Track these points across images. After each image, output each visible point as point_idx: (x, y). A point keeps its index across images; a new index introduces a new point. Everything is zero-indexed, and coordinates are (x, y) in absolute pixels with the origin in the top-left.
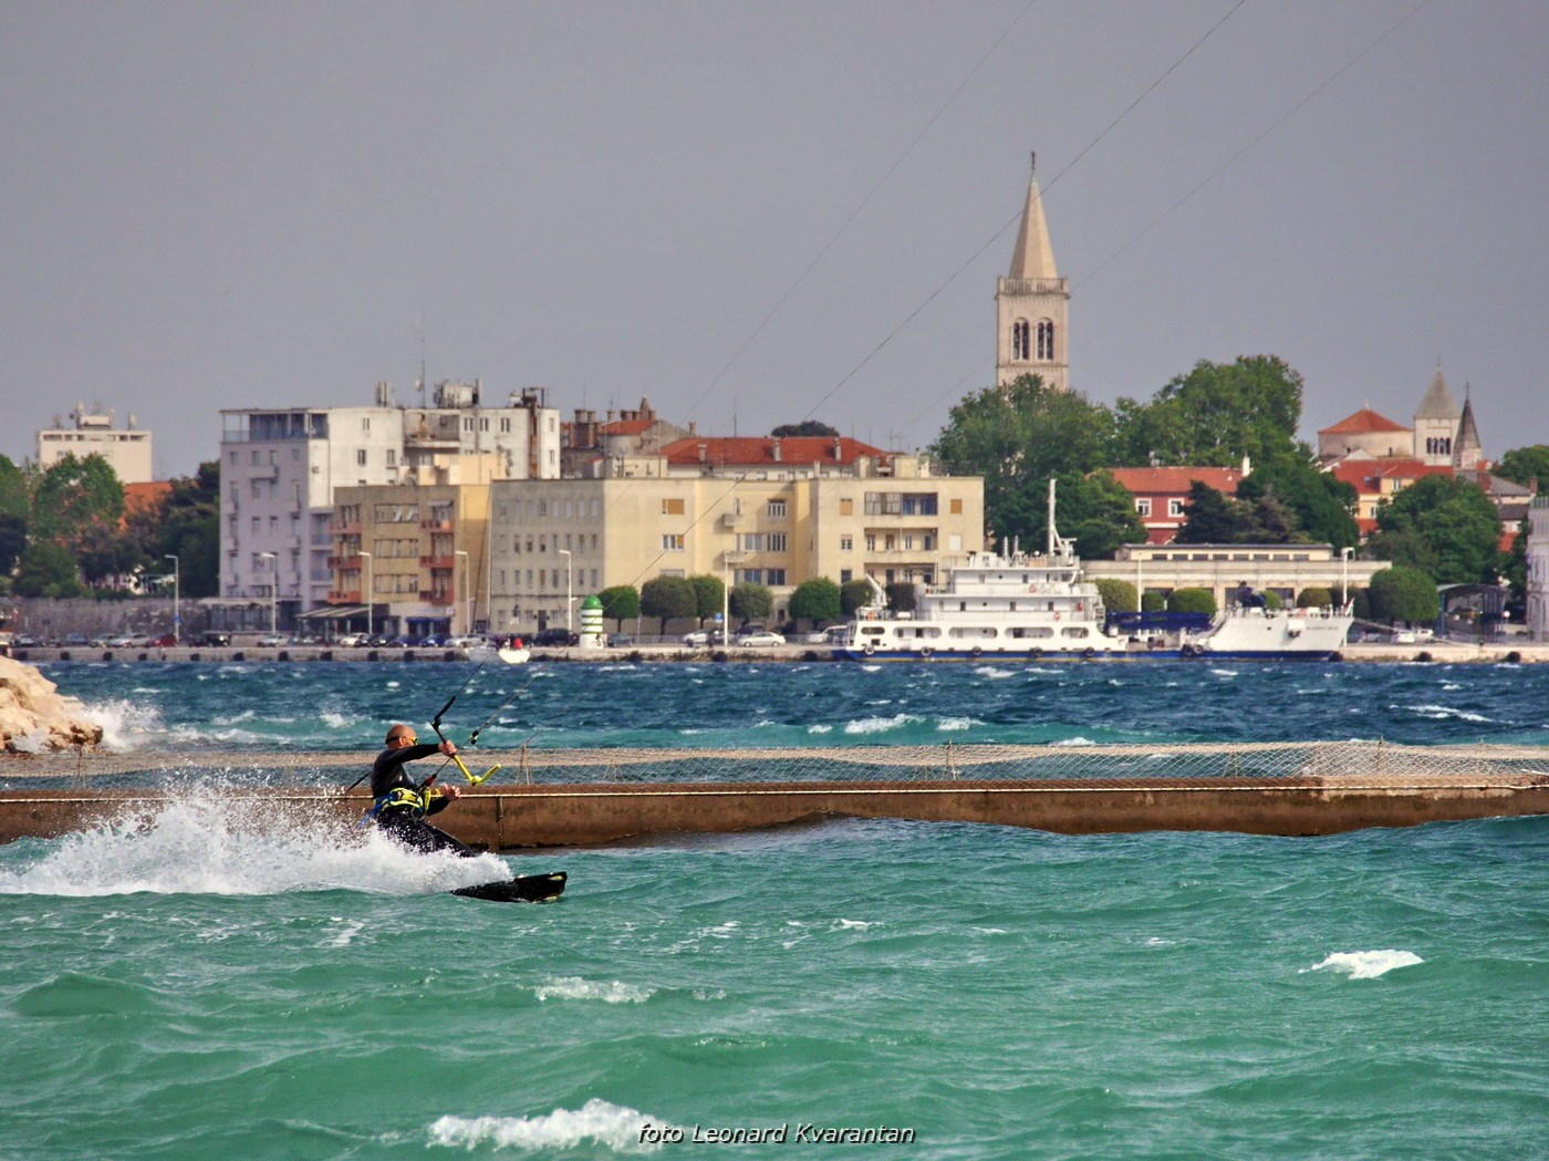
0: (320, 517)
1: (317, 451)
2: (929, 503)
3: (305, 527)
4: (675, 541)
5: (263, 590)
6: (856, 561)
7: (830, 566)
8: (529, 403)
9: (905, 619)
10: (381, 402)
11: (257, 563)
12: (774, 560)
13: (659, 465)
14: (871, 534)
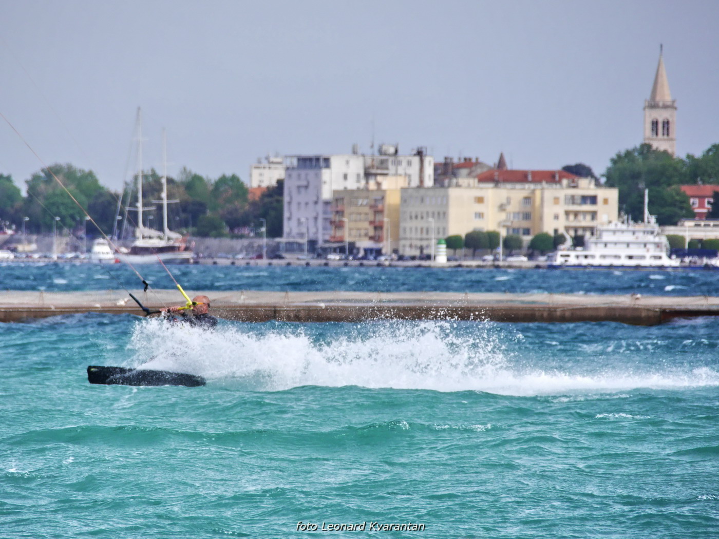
0: (327, 203)
1: (326, 174)
2: (593, 200)
3: (320, 207)
4: (480, 215)
5: (301, 235)
6: (561, 225)
7: (549, 227)
8: (420, 153)
9: (579, 251)
10: (355, 152)
11: (299, 223)
12: (525, 224)
13: (473, 182)
14: (567, 213)
